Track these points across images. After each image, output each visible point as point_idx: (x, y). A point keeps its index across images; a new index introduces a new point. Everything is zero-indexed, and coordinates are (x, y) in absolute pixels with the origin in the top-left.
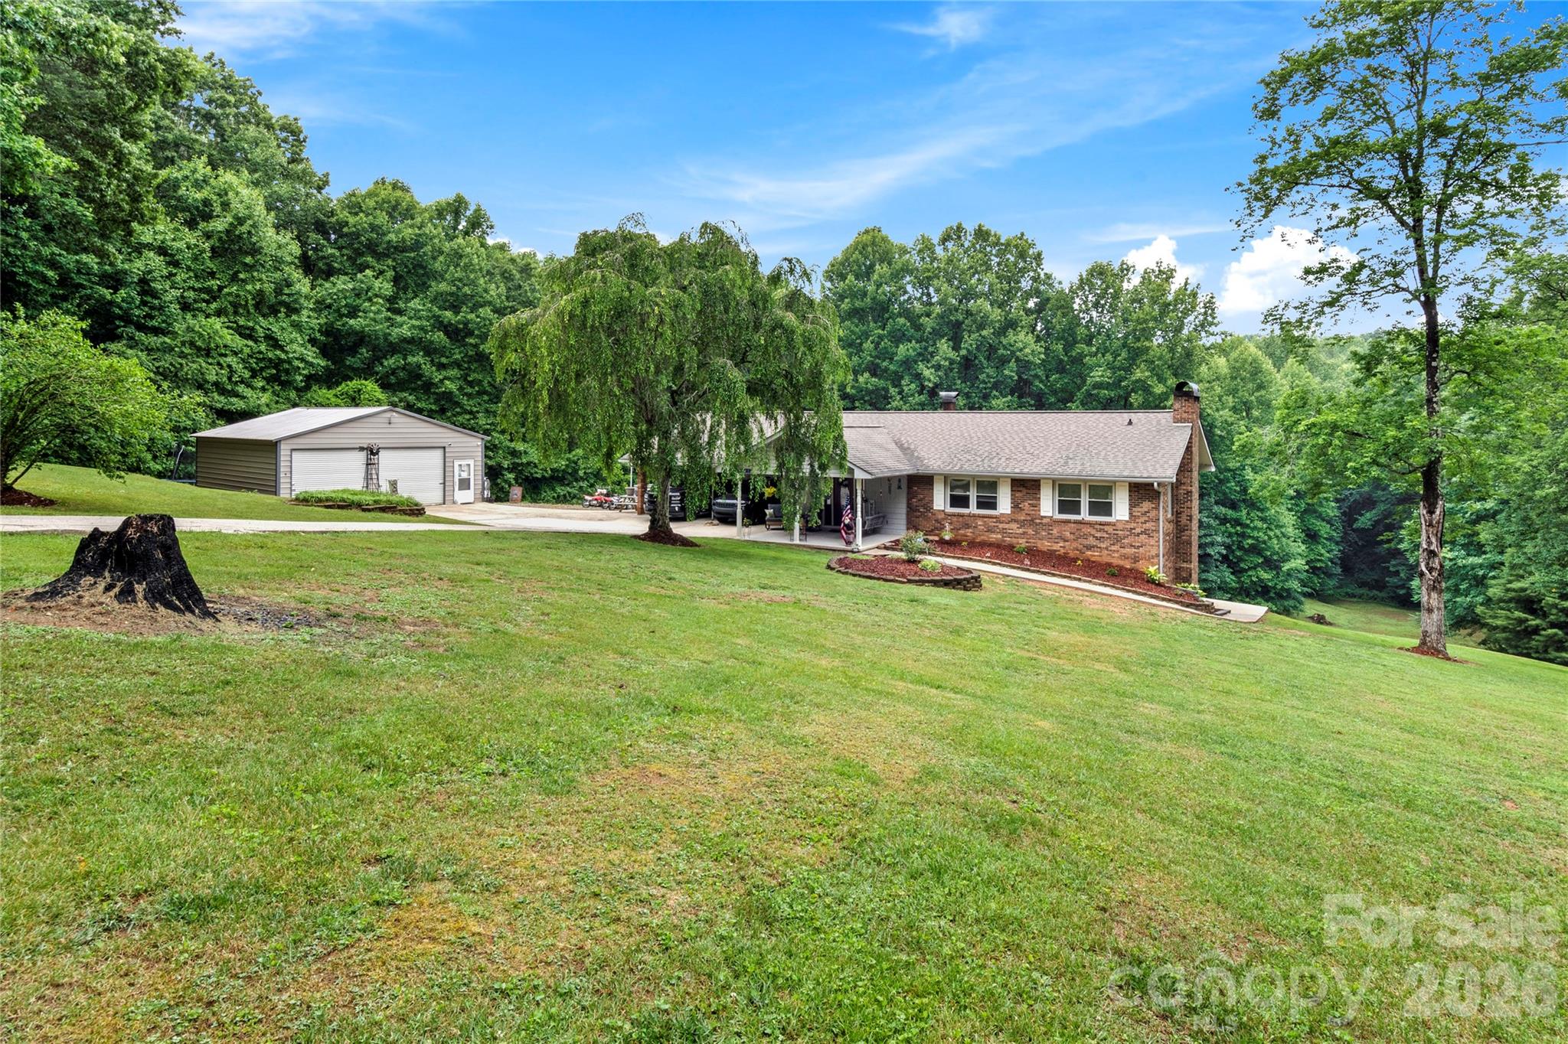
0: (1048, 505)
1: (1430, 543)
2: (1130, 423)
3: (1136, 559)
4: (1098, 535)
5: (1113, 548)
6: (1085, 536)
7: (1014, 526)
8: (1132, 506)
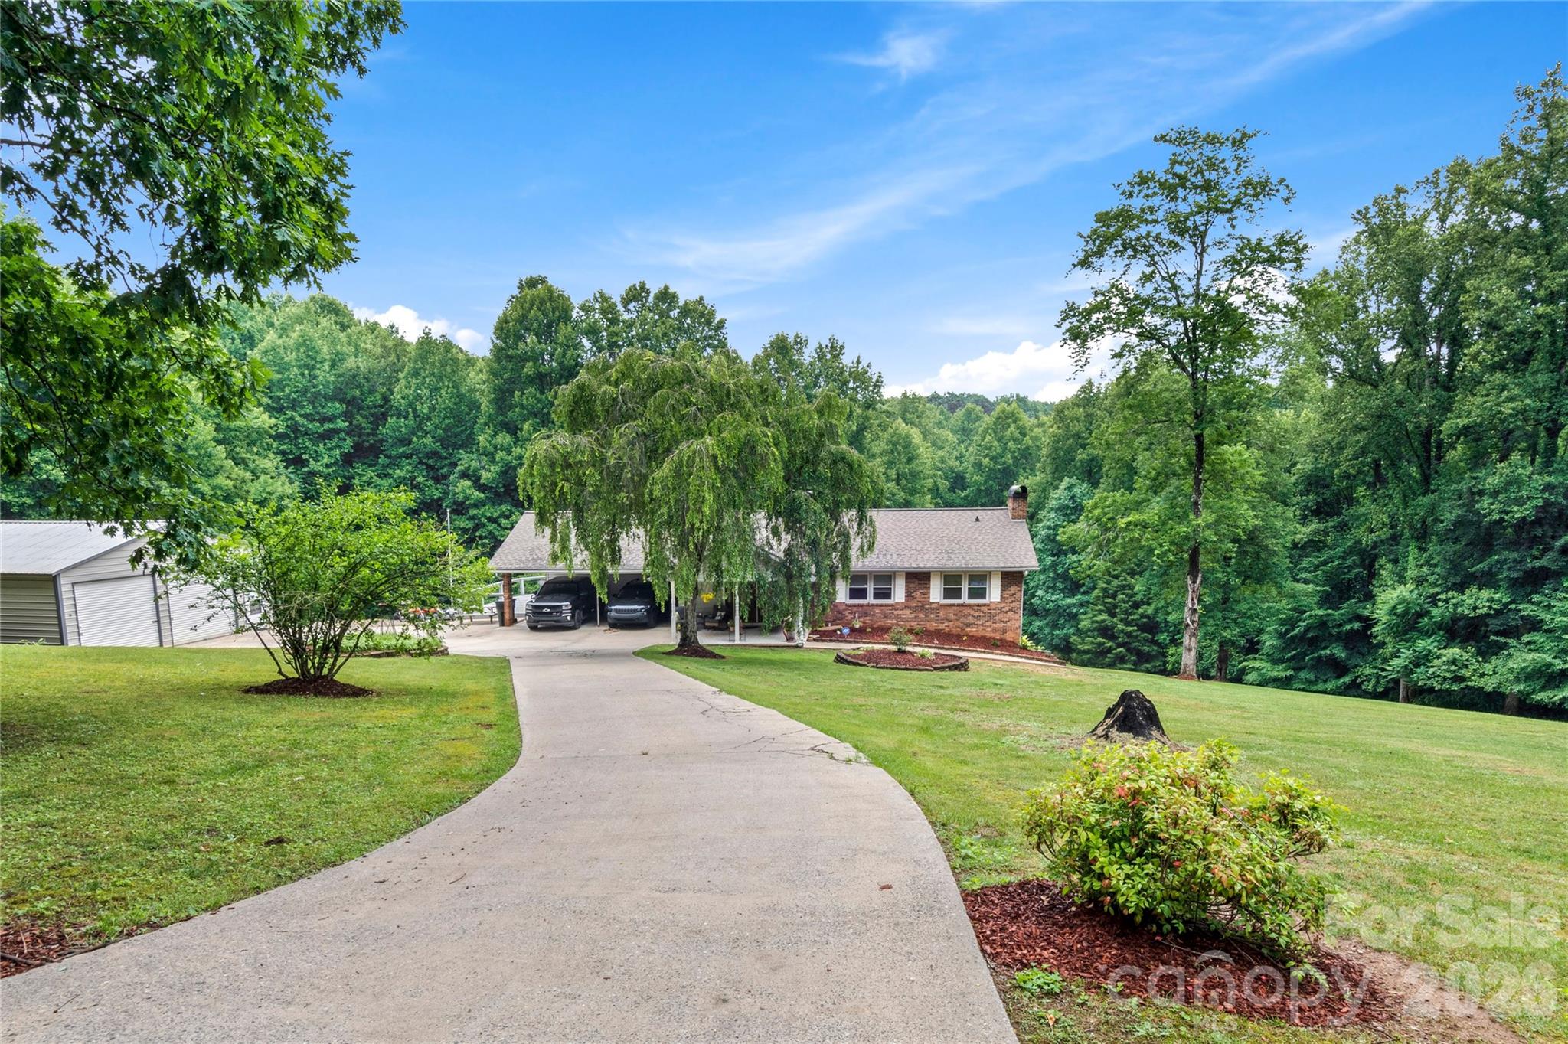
0: (936, 593)
1: (1193, 604)
2: (977, 520)
3: (1004, 632)
4: (976, 614)
5: (987, 624)
6: (966, 616)
7: (907, 612)
8: (1003, 590)
